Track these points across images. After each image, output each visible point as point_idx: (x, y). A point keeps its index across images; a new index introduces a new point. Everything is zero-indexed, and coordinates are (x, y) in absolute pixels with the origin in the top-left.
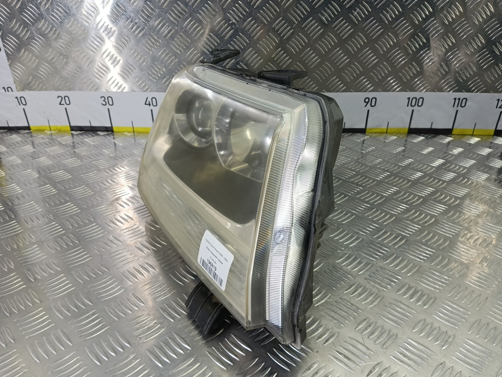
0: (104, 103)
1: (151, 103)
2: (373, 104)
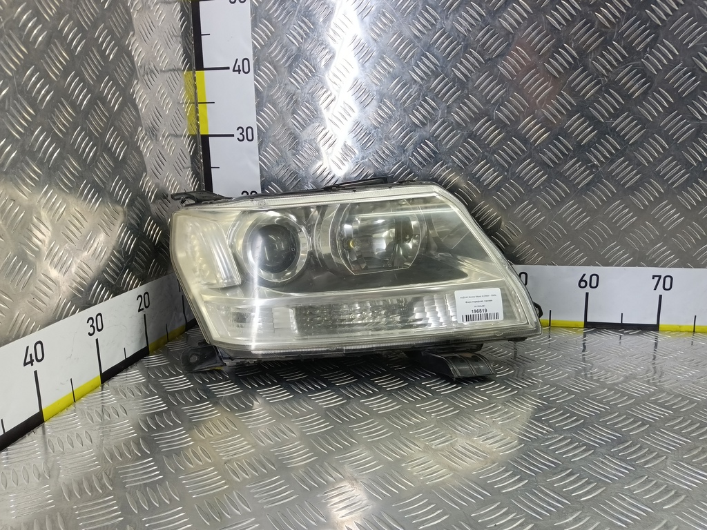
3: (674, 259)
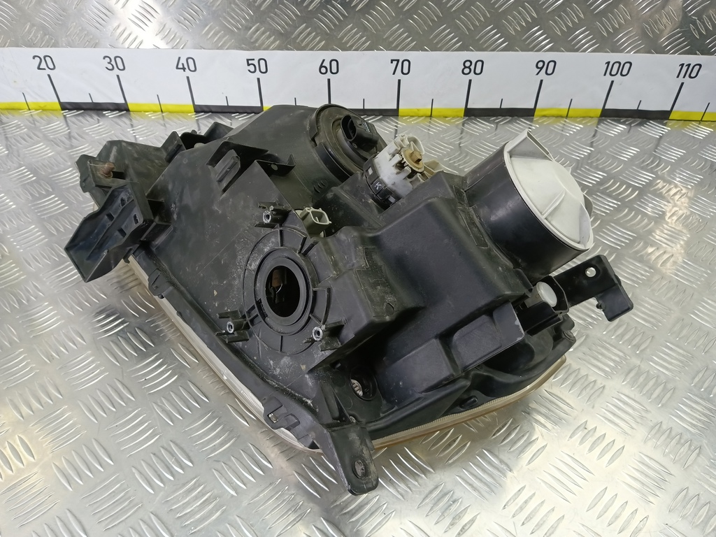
0: (110, 67)
1: (186, 66)
2: (550, 71)
3: (412, 41)
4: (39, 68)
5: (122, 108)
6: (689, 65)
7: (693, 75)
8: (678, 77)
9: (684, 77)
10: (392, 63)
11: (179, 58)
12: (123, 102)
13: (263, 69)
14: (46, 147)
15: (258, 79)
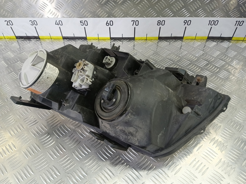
0: (32, 24)
1: (59, 23)
3: (139, 14)
4: (7, 25)
5: (37, 38)
6: (239, 21)
7: (241, 25)
8: (235, 25)
9: (237, 25)
10: (132, 21)
11: (56, 21)
12: (38, 36)
13: (86, 24)
14: (11, 54)
15: (85, 28)
